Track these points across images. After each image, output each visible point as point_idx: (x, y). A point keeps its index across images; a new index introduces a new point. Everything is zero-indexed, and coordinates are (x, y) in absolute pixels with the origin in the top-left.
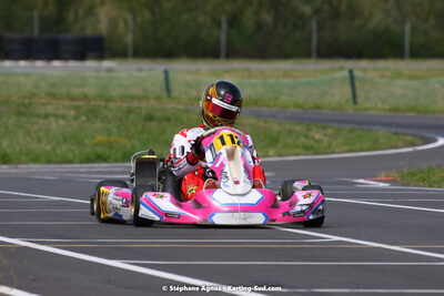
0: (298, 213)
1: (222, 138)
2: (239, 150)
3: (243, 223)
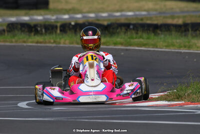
0: (125, 94)
1: (87, 58)
2: (95, 63)
3: (94, 101)
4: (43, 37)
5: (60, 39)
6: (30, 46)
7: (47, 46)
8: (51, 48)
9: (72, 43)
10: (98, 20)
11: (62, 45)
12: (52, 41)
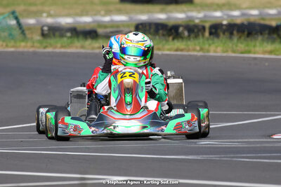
4: (184, 43)
5: (210, 45)
6: (167, 55)
7: (191, 55)
8: (197, 58)
9: (227, 51)
10: (263, 19)
11: (212, 54)
12: (198, 48)
